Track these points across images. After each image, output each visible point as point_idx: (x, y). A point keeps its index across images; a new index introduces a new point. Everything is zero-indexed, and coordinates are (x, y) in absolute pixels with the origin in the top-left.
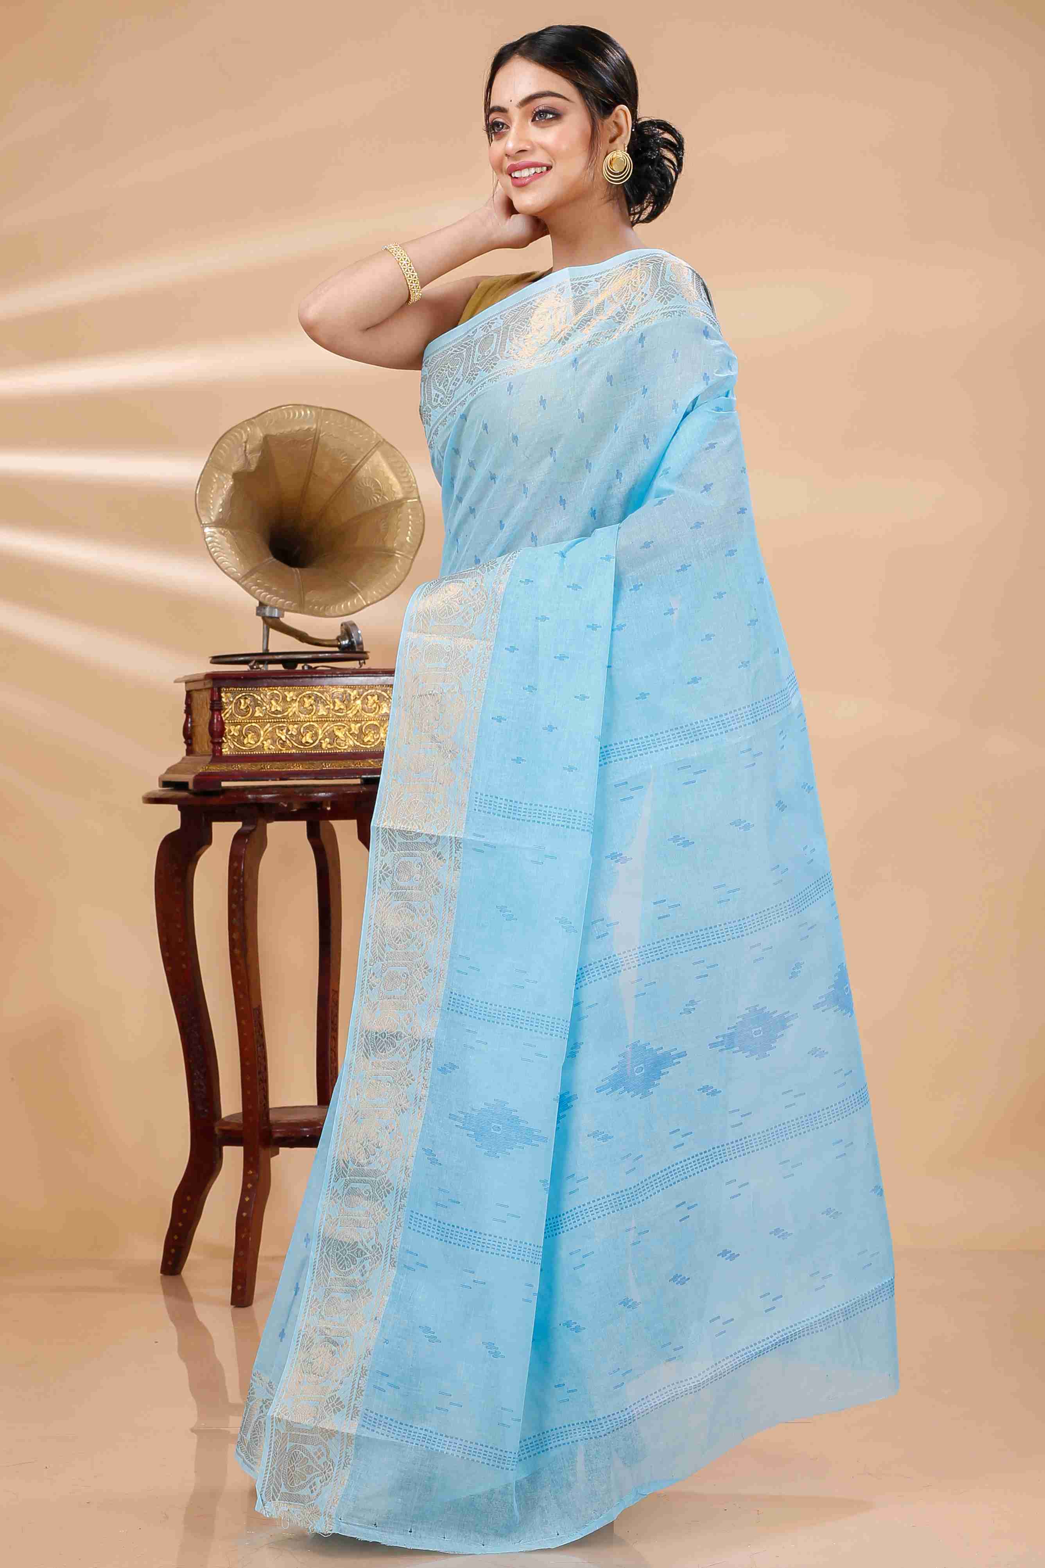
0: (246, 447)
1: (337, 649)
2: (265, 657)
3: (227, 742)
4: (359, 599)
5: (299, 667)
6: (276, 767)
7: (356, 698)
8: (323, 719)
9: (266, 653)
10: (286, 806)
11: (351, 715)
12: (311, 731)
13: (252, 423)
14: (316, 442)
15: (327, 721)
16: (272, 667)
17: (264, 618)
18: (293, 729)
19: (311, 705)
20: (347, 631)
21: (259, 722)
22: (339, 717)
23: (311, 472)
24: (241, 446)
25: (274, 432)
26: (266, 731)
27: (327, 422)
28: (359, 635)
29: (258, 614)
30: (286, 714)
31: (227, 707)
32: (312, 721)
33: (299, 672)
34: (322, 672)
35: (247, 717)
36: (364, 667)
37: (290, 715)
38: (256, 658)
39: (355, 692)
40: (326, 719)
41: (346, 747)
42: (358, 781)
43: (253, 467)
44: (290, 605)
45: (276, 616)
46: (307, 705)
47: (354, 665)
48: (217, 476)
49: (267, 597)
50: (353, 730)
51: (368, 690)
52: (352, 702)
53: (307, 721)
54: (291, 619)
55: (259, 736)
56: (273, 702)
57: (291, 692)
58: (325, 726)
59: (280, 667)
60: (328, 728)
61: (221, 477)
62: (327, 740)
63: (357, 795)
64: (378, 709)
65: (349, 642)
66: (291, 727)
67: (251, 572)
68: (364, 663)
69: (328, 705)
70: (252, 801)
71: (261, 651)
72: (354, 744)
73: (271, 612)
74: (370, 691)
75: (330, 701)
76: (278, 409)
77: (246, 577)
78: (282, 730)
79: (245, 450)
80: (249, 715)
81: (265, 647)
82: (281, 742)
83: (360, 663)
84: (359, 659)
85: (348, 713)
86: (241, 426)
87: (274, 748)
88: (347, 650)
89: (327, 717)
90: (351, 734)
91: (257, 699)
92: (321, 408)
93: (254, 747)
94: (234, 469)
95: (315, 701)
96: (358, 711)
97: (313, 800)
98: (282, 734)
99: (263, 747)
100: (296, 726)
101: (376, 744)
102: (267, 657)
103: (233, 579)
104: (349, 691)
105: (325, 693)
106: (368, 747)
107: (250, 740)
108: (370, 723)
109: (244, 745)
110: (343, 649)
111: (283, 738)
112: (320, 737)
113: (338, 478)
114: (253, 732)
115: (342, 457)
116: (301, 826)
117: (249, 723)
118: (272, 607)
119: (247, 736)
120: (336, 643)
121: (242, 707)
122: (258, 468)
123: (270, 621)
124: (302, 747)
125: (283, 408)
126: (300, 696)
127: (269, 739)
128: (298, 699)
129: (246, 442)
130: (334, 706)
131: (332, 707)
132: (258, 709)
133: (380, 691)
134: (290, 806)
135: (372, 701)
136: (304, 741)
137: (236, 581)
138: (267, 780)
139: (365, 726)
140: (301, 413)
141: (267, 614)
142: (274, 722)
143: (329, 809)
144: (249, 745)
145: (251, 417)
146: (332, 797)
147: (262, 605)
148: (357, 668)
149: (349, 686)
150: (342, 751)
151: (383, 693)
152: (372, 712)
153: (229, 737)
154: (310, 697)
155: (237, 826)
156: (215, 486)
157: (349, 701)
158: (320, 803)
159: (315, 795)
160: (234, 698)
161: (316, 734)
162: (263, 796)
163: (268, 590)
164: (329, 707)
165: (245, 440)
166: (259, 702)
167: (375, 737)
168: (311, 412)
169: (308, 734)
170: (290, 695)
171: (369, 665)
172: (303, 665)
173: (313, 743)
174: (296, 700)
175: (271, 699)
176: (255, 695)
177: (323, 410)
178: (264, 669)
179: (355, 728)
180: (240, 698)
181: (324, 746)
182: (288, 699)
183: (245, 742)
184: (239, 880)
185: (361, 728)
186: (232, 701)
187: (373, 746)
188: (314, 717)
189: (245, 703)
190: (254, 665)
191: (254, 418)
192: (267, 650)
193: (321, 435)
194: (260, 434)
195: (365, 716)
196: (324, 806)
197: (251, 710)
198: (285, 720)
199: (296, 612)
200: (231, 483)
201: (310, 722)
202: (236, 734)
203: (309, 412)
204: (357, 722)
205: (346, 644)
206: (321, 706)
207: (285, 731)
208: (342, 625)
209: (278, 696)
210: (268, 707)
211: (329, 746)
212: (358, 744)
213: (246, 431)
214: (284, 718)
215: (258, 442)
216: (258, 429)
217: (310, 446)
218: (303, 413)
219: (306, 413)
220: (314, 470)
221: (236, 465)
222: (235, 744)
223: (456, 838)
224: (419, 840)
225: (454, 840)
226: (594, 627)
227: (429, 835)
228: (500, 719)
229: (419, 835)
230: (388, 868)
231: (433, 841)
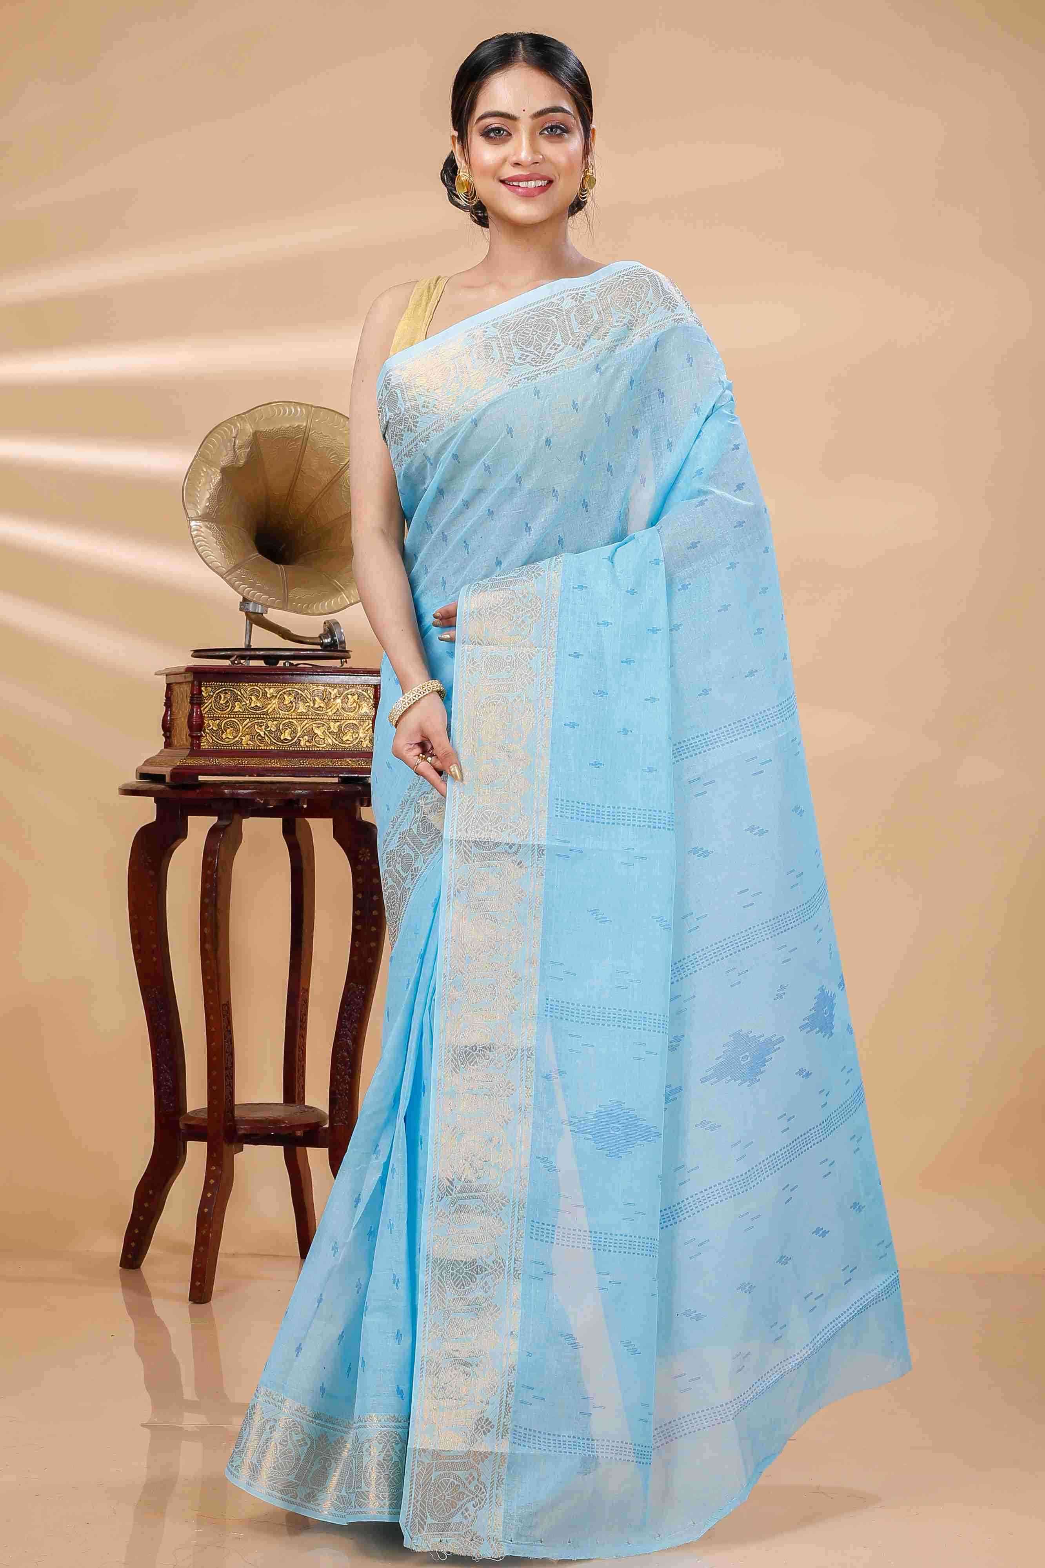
0: (235, 443)
1: (319, 647)
2: (247, 652)
3: (206, 736)
4: (342, 598)
5: (281, 663)
6: (254, 763)
7: (336, 697)
8: (303, 717)
9: (248, 648)
10: (262, 802)
11: (330, 714)
12: (290, 728)
13: (242, 419)
14: (305, 439)
16: (253, 663)
17: (247, 613)
18: (272, 727)
19: (291, 702)
20: (330, 629)
21: (238, 717)
22: (318, 715)
23: (299, 469)
24: (230, 441)
25: (264, 429)
26: (245, 726)
27: (317, 420)
28: (342, 633)
29: (241, 610)
30: (265, 710)
31: (206, 701)
32: (292, 719)
33: (280, 668)
34: (303, 669)
35: (226, 711)
36: (345, 666)
37: (269, 711)
38: (237, 653)
39: (336, 691)
40: (305, 717)
41: (325, 745)
42: (336, 780)
43: (242, 462)
44: (273, 602)
45: (260, 612)
46: (286, 702)
47: (336, 663)
48: (205, 470)
49: (251, 593)
50: (332, 729)
51: (348, 689)
52: (332, 700)
53: (287, 718)
54: (274, 615)
55: (238, 731)
56: (253, 698)
57: (271, 689)
58: (304, 724)
59: (261, 663)
60: (307, 725)
61: (209, 471)
62: (306, 737)
63: (335, 794)
64: (357, 709)
65: (331, 640)
66: (270, 723)
67: (236, 567)
68: (346, 662)
69: (308, 702)
70: (228, 796)
71: (244, 647)
72: (333, 742)
73: (255, 607)
74: (350, 691)
75: (310, 699)
76: (268, 406)
77: (230, 572)
78: (261, 726)
79: (234, 446)
80: (228, 710)
81: (247, 643)
82: (259, 738)
83: (341, 662)
84: (341, 658)
85: (328, 711)
86: (230, 421)
87: (252, 743)
88: (329, 649)
89: (306, 714)
90: (329, 732)
91: (237, 694)
92: (312, 406)
93: (232, 742)
94: (222, 464)
95: (295, 698)
96: (338, 710)
97: (291, 797)
98: (261, 730)
99: (241, 743)
100: (275, 723)
101: (355, 743)
103: (217, 573)
104: (329, 690)
105: (306, 691)
106: (347, 746)
107: (228, 735)
108: (349, 722)
109: (222, 740)
110: (325, 647)
111: (262, 734)
112: (298, 735)
113: (326, 477)
114: (232, 727)
115: (331, 456)
116: (278, 822)
117: (229, 718)
118: (256, 603)
119: (226, 731)
120: (318, 641)
121: (222, 702)
122: (246, 463)
123: (253, 616)
124: (281, 744)
125: (274, 404)
126: (280, 693)
127: (247, 734)
128: (278, 696)
129: (235, 437)
130: (314, 705)
131: (312, 705)
132: (238, 704)
133: (360, 691)
134: (266, 803)
135: (352, 699)
136: (282, 738)
137: (222, 576)
138: (245, 776)
139: (344, 725)
140: (292, 411)
141: (251, 610)
142: (253, 718)
143: (305, 806)
144: (227, 740)
145: (241, 413)
146: (308, 794)
147: (245, 600)
148: (338, 666)
149: (330, 685)
150: (321, 749)
151: (364, 693)
152: (352, 712)
153: (208, 731)
154: (290, 694)
155: (213, 820)
156: (203, 480)
157: (329, 700)
158: (298, 799)
159: (293, 792)
160: (214, 693)
161: (295, 731)
162: (239, 791)
163: (252, 586)
164: (308, 704)
165: (234, 435)
166: (239, 697)
167: (354, 737)
168: (301, 411)
169: (287, 731)
170: (270, 691)
171: (350, 664)
172: (284, 661)
173: (292, 740)
174: (276, 696)
175: (251, 695)
176: (235, 690)
177: (313, 408)
178: (246, 665)
179: (334, 727)
180: (220, 692)
181: (302, 743)
182: (268, 696)
183: (224, 736)
184: (212, 875)
185: (340, 727)
186: (212, 696)
187: (352, 745)
188: (293, 714)
189: (225, 698)
190: (235, 660)
191: (244, 413)
192: (249, 645)
193: (310, 433)
194: (249, 429)
195: (345, 715)
196: (301, 804)
197: (231, 705)
198: (264, 716)
199: (280, 609)
200: (219, 478)
201: (289, 719)
202: (215, 729)
203: (299, 410)
204: (336, 721)
205: (328, 643)
206: (301, 703)
207: (263, 727)
208: (325, 623)
209: (258, 692)
210: (248, 702)
211: (308, 744)
212: (337, 742)
213: (235, 426)
214: (263, 715)
215: (247, 438)
216: (248, 425)
217: (300, 443)
218: (293, 410)
219: (296, 411)
220: (302, 467)
221: (225, 460)
222: (214, 738)
223: (539, 845)
224: (497, 850)
225: (536, 847)
226: (654, 631)
227: (509, 844)
228: (573, 725)
229: (497, 844)
230: (463, 881)
231: (512, 849)
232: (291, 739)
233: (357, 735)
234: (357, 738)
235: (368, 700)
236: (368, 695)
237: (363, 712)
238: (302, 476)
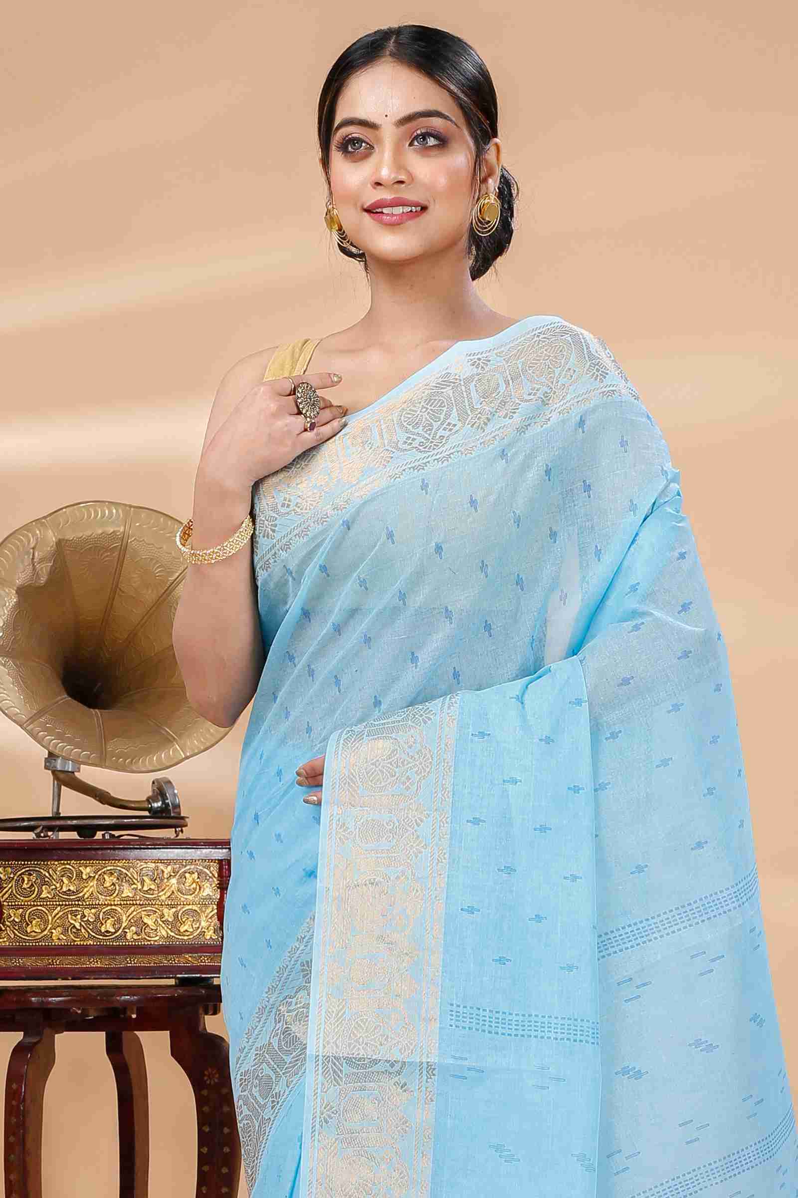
0: (33, 555)
1: (146, 813)
2: (56, 822)
3: (6, 929)
4: (175, 750)
5: (99, 835)
6: (68, 962)
7: (170, 876)
8: (128, 902)
9: (57, 817)
10: (79, 1012)
11: (163, 898)
12: (112, 917)
13: (43, 524)
14: (123, 550)
15: (133, 904)
16: (63, 835)
17: (54, 772)
18: (90, 914)
19: (113, 884)
20: (160, 790)
21: (47, 905)
22: (148, 899)
23: (117, 586)
24: (28, 553)
25: (70, 536)
26: (55, 917)
27: (138, 524)
28: (175, 795)
29: (46, 768)
30: (81, 895)
31: (5, 885)
32: (115, 905)
33: (98, 842)
34: (128, 842)
35: (30, 898)
36: (181, 836)
37: (86, 896)
38: (44, 823)
39: (169, 868)
40: (131, 902)
41: (157, 938)
42: (172, 982)
43: (43, 580)
44: (89, 757)
45: (70, 770)
46: (107, 884)
47: (169, 833)
49: (61, 747)
50: (166, 917)
51: (185, 866)
52: (166, 880)
53: (108, 905)
54: (89, 774)
55: (46, 922)
56: (65, 879)
57: (88, 868)
58: (130, 911)
59: (74, 835)
60: (135, 913)
61: (2, 592)
62: (133, 928)
63: (171, 999)
64: (198, 890)
65: (162, 804)
66: (86, 912)
67: (40, 713)
68: (182, 831)
69: (134, 884)
70: (36, 1006)
71: (51, 815)
72: (168, 933)
73: (64, 764)
74: (188, 867)
75: (137, 880)
76: (75, 507)
77: (32, 719)
78: (76, 916)
79: (33, 559)
80: (33, 896)
81: (55, 810)
82: (74, 930)
83: (176, 831)
84: (175, 827)
85: (160, 894)
86: (27, 527)
87: (65, 938)
88: (160, 815)
89: (133, 899)
90: (163, 922)
91: (45, 875)
92: (131, 506)
93: (40, 937)
94: (18, 582)
95: (118, 879)
96: (173, 892)
97: (117, 1005)
98: (75, 920)
99: (51, 937)
100: (93, 911)
101: (195, 935)
102: (58, 823)
103: (14, 721)
104: (162, 867)
105: (131, 869)
106: (186, 938)
107: (34, 927)
108: (187, 907)
109: (27, 934)
110: (155, 813)
111: (77, 925)
112: (124, 925)
113: (150, 596)
114: (38, 918)
115: (157, 568)
116: (100, 1037)
117: (34, 906)
118: (66, 759)
119: (31, 922)
120: (146, 805)
121: (25, 886)
122: (49, 581)
123: (62, 776)
124: (101, 937)
125: (82, 505)
126: (99, 873)
127: (58, 926)
128: (97, 877)
129: (33, 548)
130: (143, 888)
131: (140, 887)
132: (46, 888)
133: (201, 868)
134: (85, 1013)
135: (191, 879)
136: (103, 930)
137: (21, 726)
138: (57, 979)
139: (181, 912)
140: (105, 514)
141: (59, 768)
142: (66, 905)
143: (134, 1016)
144: (33, 934)
145: (42, 516)
146: (138, 1001)
147: (51, 755)
148: (172, 837)
149: (161, 861)
150: (152, 943)
151: (205, 870)
152: (191, 895)
153: (9, 924)
154: (112, 874)
155: (18, 1036)
157: (162, 880)
158: (125, 1008)
159: (118, 998)
160: (15, 875)
161: (119, 921)
162: (50, 999)
163: (61, 737)
164: (135, 886)
165: (32, 545)
166: (46, 879)
167: (194, 926)
168: (117, 511)
169: (109, 921)
170: (86, 871)
171: (187, 833)
172: (103, 832)
173: (115, 933)
174: (94, 877)
175: (62, 876)
176: (42, 871)
177: (132, 509)
178: (54, 838)
179: (169, 914)
180: (22, 874)
181: (129, 936)
182: (84, 877)
183: (29, 930)
184: (18, 1107)
185: (176, 915)
186: (13, 878)
187: (191, 937)
188: (116, 899)
189: (29, 881)
190: (41, 832)
191: (45, 518)
192: (58, 813)
193: (129, 541)
194: (52, 537)
195: (182, 899)
196: (128, 1013)
197: (37, 889)
198: (80, 903)
199: (96, 766)
200: (15, 600)
201: (111, 905)
202: (17, 920)
203: (114, 511)
204: (171, 906)
205: (158, 807)
206: (126, 885)
207: (79, 917)
208: (153, 783)
209: (72, 873)
210: (58, 885)
211: (135, 937)
212: (172, 934)
213: (34, 535)
214: (78, 901)
215: (49, 549)
216: (50, 531)
217: (116, 554)
218: (107, 512)
219: (111, 512)
220: (121, 586)
221: (21, 578)
222: (16, 932)
223: (429, 1062)
224: (375, 1068)
225: (425, 1065)
226: (576, 789)
227: (390, 1061)
228: (471, 910)
229: (376, 1062)
230: (332, 1108)
231: (395, 1068)
232: (114, 931)
233: (198, 924)
234: (198, 928)
235: (211, 880)
236: (211, 872)
237: (205, 894)
238: (120, 596)
